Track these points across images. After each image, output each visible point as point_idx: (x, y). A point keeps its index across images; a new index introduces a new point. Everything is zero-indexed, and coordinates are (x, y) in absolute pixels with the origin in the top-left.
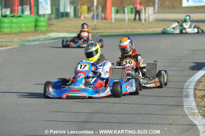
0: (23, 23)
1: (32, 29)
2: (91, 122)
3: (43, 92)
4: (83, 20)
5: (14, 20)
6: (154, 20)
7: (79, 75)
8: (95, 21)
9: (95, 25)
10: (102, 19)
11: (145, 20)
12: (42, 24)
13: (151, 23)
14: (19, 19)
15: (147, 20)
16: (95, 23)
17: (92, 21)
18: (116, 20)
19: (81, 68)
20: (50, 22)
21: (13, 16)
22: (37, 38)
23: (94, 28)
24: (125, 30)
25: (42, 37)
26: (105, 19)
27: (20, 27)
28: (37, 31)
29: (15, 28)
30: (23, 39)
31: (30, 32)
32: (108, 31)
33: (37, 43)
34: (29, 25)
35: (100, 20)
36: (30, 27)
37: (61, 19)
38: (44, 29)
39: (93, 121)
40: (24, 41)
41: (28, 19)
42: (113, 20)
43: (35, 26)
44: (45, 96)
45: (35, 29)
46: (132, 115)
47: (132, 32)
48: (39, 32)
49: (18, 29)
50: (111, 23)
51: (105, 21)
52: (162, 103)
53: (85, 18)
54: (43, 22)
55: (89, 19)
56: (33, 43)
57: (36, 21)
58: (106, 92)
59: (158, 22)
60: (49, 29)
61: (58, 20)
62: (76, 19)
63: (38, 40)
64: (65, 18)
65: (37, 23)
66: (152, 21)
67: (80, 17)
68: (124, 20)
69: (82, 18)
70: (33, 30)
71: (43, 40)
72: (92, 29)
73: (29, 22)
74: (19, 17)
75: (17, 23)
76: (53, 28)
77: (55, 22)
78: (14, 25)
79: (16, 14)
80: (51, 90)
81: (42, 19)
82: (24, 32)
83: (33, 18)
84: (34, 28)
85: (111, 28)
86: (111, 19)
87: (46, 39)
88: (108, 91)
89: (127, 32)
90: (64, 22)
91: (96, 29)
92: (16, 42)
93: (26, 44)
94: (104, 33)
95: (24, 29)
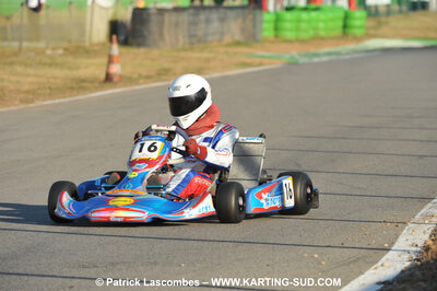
0: (320, 21)
1: (338, 32)
5: (304, 15)
14: (314, 13)
27: (315, 29)
29: (304, 31)
31: (333, 38)
34: (331, 25)
38: (359, 32)
41: (330, 15)
43: (345, 26)
45: (344, 33)
48: (350, 37)
49: (311, 33)
54: (359, 19)
56: (316, 60)
57: (346, 17)
64: (418, 12)
65: (347, 20)
70: (340, 34)
73: (332, 20)
75: (309, 22)
78: (303, 24)
79: (312, 6)
82: (322, 38)
84: (341, 30)
95: (322, 33)
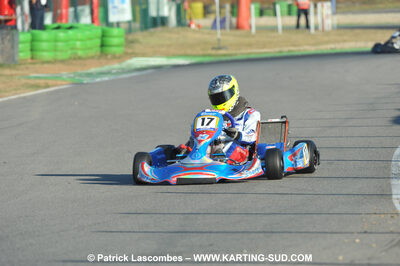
0: (77, 40)
1: (96, 51)
2: (211, 232)
3: (131, 173)
4: (194, 31)
5: (61, 34)
6: (333, 28)
7: (199, 138)
8: (219, 31)
9: (219, 40)
10: (231, 28)
11: (316, 28)
12: (115, 41)
13: (327, 33)
14: (70, 32)
15: (320, 28)
16: (219, 36)
17: (213, 31)
18: (260, 29)
19: (203, 124)
20: (130, 37)
21: (58, 28)
22: (105, 68)
23: (216, 46)
24: (277, 49)
25: (116, 66)
26: (238, 27)
27: (72, 49)
28: (106, 55)
29: (62, 51)
30: (80, 71)
31: (92, 57)
32: (243, 51)
33: (106, 78)
34: (89, 43)
35: (228, 30)
36: (91, 48)
37: (152, 30)
38: (119, 51)
39: (215, 230)
40: (80, 75)
41: (88, 33)
42: (253, 30)
43: (102, 45)
44: (136, 180)
45: (102, 52)
46: (292, 216)
47: (289, 51)
48: (109, 57)
49: (69, 52)
50: (249, 35)
51: (238, 32)
52: (350, 191)
53: (199, 26)
54: (117, 37)
55: (206, 28)
56: (98, 80)
57: (104, 36)
58: (253, 169)
59: (342, 31)
60: (130, 51)
61: (145, 33)
62: (180, 28)
63: (108, 73)
64: (159, 29)
65: (105, 39)
66: (330, 28)
67: (189, 26)
68: (274, 29)
69: (193, 26)
70: (98, 53)
71: (117, 73)
72: (213, 48)
73: (90, 39)
74: (71, 28)
75: (66, 41)
76: (137, 48)
77: (140, 36)
78: (60, 44)
79: (64, 24)
80: (147, 168)
81: (115, 31)
82: (80, 58)
83: (97, 30)
84: (98, 49)
85: (250, 45)
86: (250, 27)
87: (124, 71)
88: (257, 168)
89: (281, 52)
90: (157, 36)
91: (219, 48)
92: (65, 78)
93: (85, 82)
94: (236, 55)
95: (80, 53)
